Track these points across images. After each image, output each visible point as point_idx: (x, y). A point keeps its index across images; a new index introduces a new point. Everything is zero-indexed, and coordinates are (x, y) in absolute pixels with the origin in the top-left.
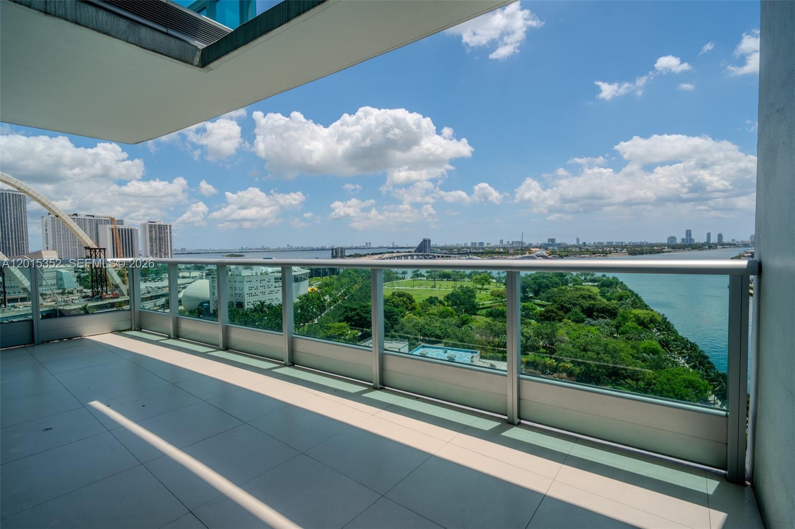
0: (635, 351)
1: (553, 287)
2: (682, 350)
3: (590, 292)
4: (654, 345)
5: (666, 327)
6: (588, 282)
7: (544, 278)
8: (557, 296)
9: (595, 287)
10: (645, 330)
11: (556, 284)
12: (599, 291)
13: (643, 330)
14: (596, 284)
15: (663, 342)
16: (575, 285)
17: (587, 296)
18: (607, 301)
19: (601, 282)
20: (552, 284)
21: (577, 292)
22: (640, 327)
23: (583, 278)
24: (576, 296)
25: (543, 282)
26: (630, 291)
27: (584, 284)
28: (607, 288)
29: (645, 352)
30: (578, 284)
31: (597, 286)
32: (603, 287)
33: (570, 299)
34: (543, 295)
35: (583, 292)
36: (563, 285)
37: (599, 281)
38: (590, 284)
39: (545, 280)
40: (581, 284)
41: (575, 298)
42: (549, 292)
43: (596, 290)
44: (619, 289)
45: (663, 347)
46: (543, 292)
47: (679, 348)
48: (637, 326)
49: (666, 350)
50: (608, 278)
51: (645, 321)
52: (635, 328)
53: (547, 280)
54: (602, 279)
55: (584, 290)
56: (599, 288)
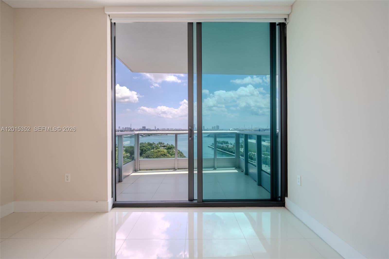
1: (148, 150)
3: (164, 152)
6: (162, 147)
7: (144, 146)
8: (151, 155)
9: (165, 149)
11: (149, 149)
12: (167, 151)
14: (165, 148)
16: (157, 149)
17: (163, 154)
18: (171, 155)
19: (167, 147)
20: (147, 149)
21: (159, 153)
23: (160, 145)
24: (159, 155)
25: (144, 149)
26: (179, 151)
27: (160, 148)
28: (170, 150)
30: (158, 149)
31: (166, 149)
32: (168, 149)
33: (157, 156)
34: (144, 155)
35: (162, 153)
36: (152, 149)
37: (166, 147)
38: (163, 148)
39: (144, 148)
40: (159, 149)
41: (159, 156)
42: (147, 154)
43: (166, 151)
44: (174, 150)
46: (144, 154)
50: (170, 145)
53: (145, 147)
54: (168, 146)
55: (162, 151)
56: (167, 150)
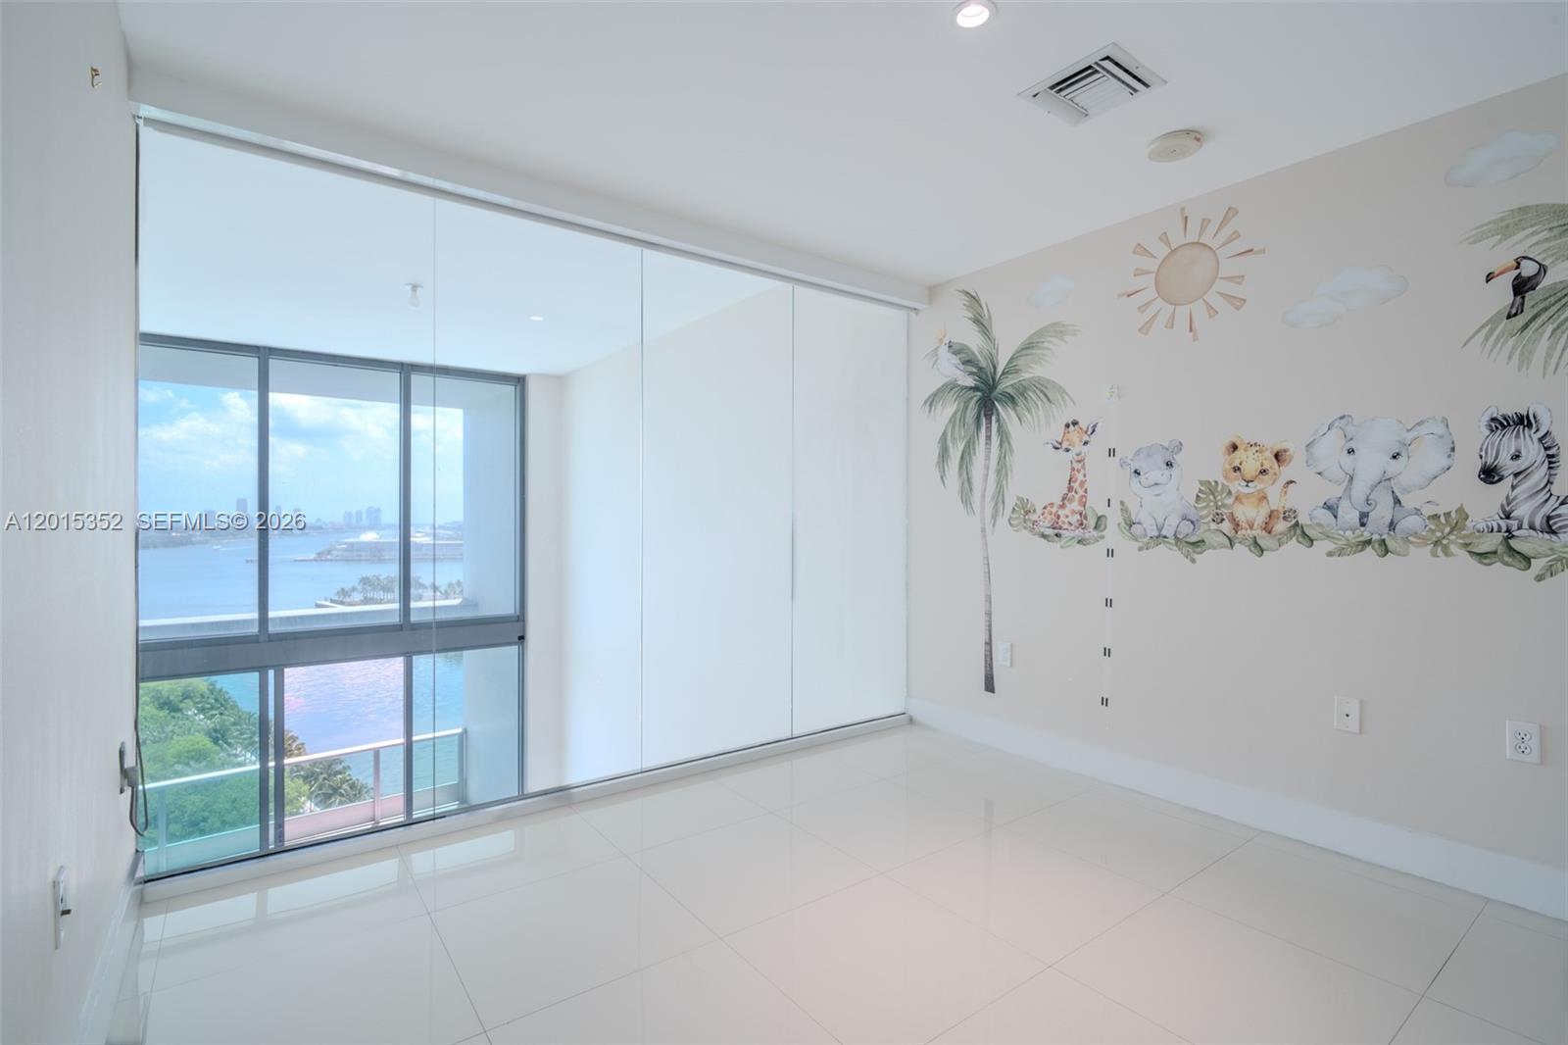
0: (159, 765)
2: (251, 738)
4: (198, 743)
5: (216, 700)
10: (174, 717)
13: (169, 718)
15: (216, 731)
22: (162, 713)
29: (178, 762)
45: (216, 741)
47: (245, 736)
48: (154, 711)
49: (221, 747)
51: (172, 698)
52: (151, 718)
